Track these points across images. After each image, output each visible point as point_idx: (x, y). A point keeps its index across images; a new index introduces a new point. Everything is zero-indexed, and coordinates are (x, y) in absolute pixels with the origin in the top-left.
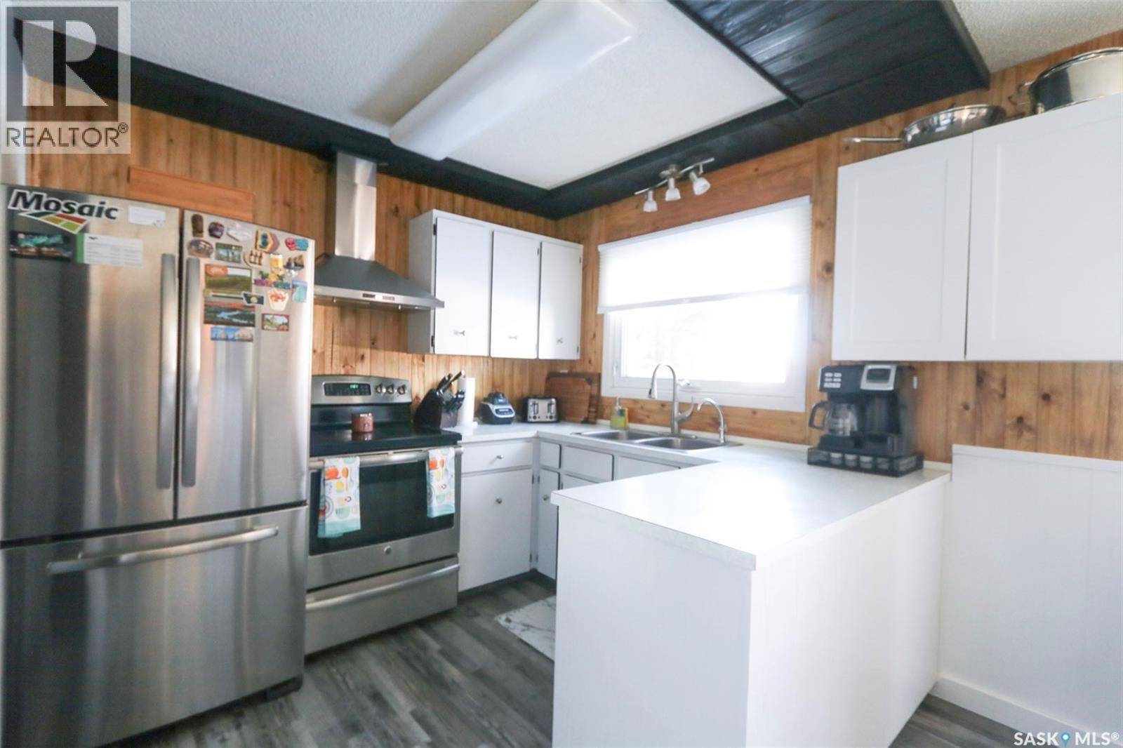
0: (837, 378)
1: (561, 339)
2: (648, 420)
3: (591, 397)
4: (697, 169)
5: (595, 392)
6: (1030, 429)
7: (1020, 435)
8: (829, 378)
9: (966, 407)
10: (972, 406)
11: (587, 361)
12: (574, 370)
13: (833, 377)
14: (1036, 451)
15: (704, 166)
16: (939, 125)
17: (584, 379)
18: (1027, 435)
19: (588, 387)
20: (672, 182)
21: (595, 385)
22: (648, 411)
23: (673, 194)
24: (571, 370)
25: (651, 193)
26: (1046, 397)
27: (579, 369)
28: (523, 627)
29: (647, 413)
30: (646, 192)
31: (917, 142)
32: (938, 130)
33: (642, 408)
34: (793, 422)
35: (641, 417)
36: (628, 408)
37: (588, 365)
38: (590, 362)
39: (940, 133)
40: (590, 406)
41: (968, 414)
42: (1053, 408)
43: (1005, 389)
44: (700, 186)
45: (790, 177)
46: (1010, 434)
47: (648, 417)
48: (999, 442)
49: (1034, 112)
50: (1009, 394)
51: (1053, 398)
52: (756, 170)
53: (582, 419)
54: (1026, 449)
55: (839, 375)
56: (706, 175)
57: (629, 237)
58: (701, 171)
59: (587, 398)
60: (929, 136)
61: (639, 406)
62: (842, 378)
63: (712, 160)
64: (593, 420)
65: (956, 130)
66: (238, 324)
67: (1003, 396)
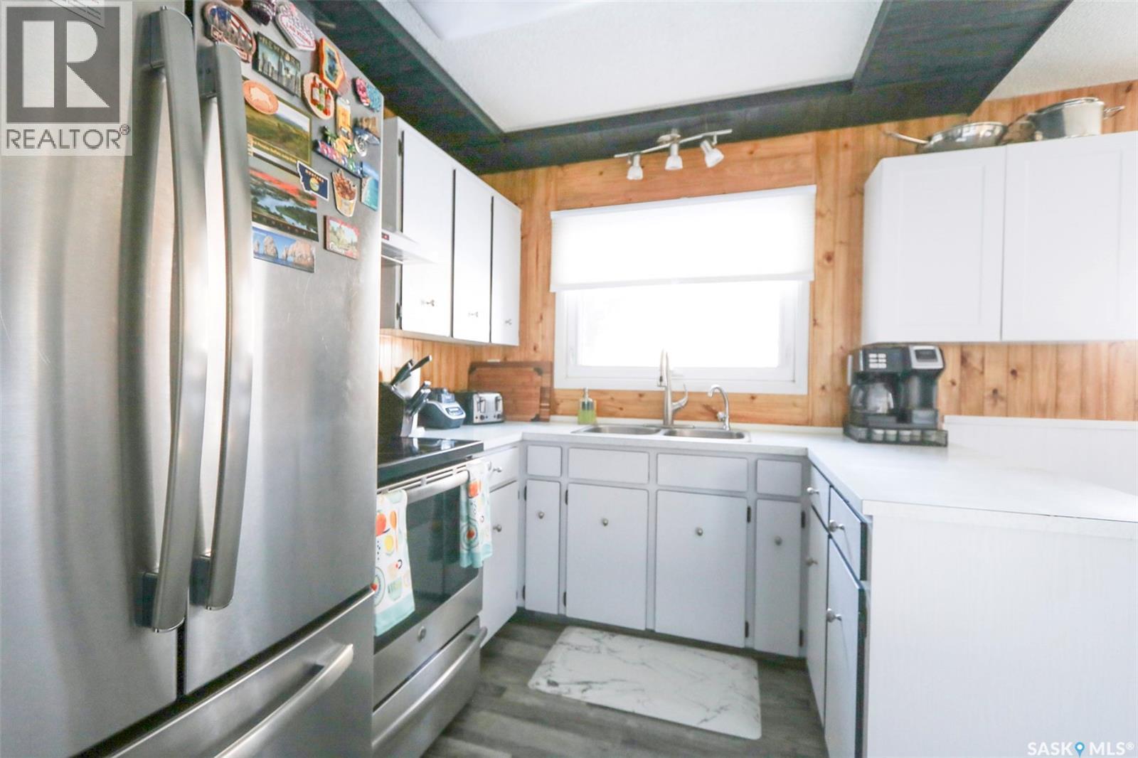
0: (882, 358)
1: (510, 320)
2: (621, 413)
3: (543, 390)
4: (711, 139)
5: (546, 384)
6: (1002, 399)
7: (995, 404)
8: (873, 358)
9: (953, 383)
10: (958, 382)
11: (532, 348)
12: (510, 360)
13: (877, 358)
14: (1007, 416)
15: (719, 137)
16: (960, 136)
17: (532, 369)
18: (1001, 404)
19: (537, 378)
20: (675, 148)
21: (546, 377)
22: (622, 402)
23: (674, 162)
24: (505, 359)
25: (637, 158)
26: (1014, 373)
27: (518, 357)
28: (584, 687)
29: (620, 406)
30: (632, 158)
31: (937, 149)
32: (959, 140)
33: (612, 399)
34: (795, 405)
35: (611, 410)
36: (597, 400)
37: (532, 352)
38: (535, 349)
39: (961, 143)
40: (542, 400)
41: (955, 389)
42: (1019, 380)
43: (983, 368)
44: (713, 157)
45: (788, 165)
46: (988, 403)
47: (621, 409)
48: (980, 412)
49: (1031, 138)
50: (986, 371)
51: (1019, 373)
52: (751, 153)
53: (533, 416)
54: (1000, 415)
55: (882, 356)
56: (721, 146)
57: (591, 206)
58: (715, 142)
59: (538, 391)
60: (949, 144)
61: (609, 397)
62: (886, 358)
63: (729, 131)
64: (547, 417)
65: (975, 143)
66: (292, 230)
67: (982, 373)
